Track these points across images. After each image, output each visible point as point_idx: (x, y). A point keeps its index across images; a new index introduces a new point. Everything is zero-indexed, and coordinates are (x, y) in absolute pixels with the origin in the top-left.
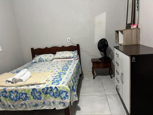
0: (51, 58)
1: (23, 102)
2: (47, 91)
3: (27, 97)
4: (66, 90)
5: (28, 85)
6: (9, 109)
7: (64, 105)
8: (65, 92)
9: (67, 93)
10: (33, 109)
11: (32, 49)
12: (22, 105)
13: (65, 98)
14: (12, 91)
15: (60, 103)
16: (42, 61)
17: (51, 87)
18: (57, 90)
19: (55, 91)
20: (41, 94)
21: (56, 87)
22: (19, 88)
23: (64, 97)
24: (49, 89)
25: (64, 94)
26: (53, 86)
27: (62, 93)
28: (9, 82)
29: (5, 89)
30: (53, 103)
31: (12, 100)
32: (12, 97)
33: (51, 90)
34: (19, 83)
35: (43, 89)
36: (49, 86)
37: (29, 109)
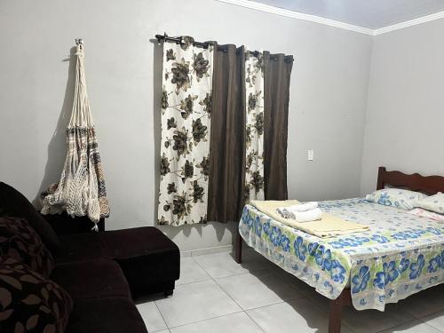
0: (410, 203)
1: (282, 253)
2: (316, 251)
3: (288, 246)
4: (343, 265)
5: (297, 229)
6: (264, 255)
7: (331, 292)
8: (341, 267)
9: (344, 271)
10: (291, 271)
11: (382, 170)
12: (281, 256)
13: (336, 278)
14: (275, 228)
15: (327, 284)
16: (388, 204)
17: (322, 247)
18: (330, 256)
19: (325, 256)
20: (306, 250)
21: (329, 250)
22: (285, 227)
23: (336, 276)
24: (318, 249)
25: (339, 270)
26: (327, 247)
27: (335, 267)
28: (280, 212)
29: (269, 220)
30: (317, 277)
31: (272, 241)
32: (273, 237)
33: (321, 253)
34: (290, 221)
35: (311, 244)
36: (320, 244)
37: (286, 269)
